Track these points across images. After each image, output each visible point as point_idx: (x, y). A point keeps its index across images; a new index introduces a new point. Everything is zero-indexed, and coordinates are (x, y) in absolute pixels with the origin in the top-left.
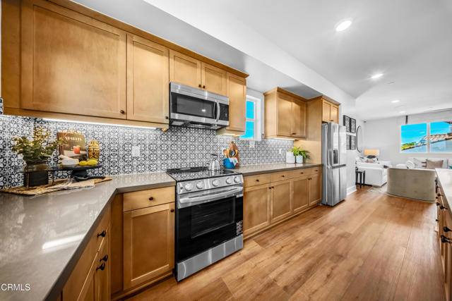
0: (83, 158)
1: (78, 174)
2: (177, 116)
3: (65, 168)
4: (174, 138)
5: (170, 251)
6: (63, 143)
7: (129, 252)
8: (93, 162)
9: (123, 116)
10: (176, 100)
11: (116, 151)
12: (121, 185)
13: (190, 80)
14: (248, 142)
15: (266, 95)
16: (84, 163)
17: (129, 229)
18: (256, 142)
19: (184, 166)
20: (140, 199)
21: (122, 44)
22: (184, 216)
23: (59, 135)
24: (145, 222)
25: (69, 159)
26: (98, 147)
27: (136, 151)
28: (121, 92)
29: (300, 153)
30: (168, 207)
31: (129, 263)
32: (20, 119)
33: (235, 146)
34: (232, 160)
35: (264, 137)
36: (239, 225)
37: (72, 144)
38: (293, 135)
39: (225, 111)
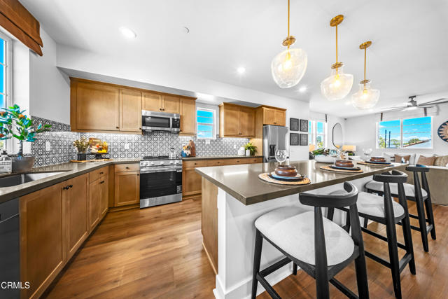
0: (101, 149)
1: (98, 156)
3: (92, 154)
4: (149, 139)
5: (138, 195)
6: (92, 142)
7: (117, 190)
8: (104, 151)
9: (118, 129)
10: (145, 120)
11: (116, 147)
12: (114, 161)
14: (204, 140)
15: (220, 107)
16: (100, 151)
17: (117, 180)
18: (212, 141)
19: (156, 155)
20: (122, 167)
21: (117, 94)
22: (144, 177)
23: (90, 139)
24: (125, 179)
25: (94, 150)
26: (107, 144)
27: (127, 146)
28: (116, 118)
29: (249, 148)
30: (136, 173)
31: (117, 196)
32: (76, 133)
33: (192, 143)
34: (185, 152)
35: (219, 136)
36: (179, 187)
37: (96, 143)
38: (240, 135)
39: (177, 124)
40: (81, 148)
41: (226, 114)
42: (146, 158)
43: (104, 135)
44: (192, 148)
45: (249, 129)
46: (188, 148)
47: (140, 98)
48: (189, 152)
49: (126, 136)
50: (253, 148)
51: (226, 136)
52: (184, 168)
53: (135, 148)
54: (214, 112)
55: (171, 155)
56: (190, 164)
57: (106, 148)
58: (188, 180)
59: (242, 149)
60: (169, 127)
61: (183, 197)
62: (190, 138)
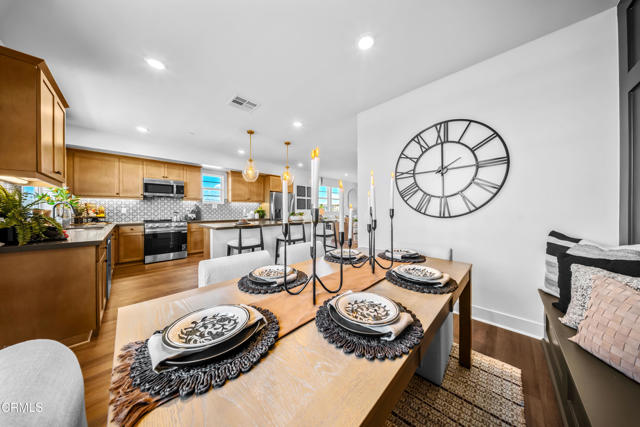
0: (97, 213)
1: (95, 220)
2: (147, 194)
3: (90, 217)
4: (149, 203)
5: (142, 252)
6: (87, 208)
7: (122, 248)
8: (102, 215)
9: (118, 195)
10: (147, 187)
11: (112, 211)
12: (118, 224)
13: (158, 175)
14: (211, 205)
15: (227, 174)
17: (122, 240)
18: (219, 205)
19: (156, 219)
20: (127, 229)
21: (117, 164)
23: (86, 204)
24: (129, 239)
25: (92, 214)
26: (103, 209)
27: (124, 211)
28: (116, 185)
29: (258, 212)
30: (140, 233)
31: (122, 253)
33: (197, 207)
34: (190, 215)
35: (227, 201)
36: (184, 246)
37: (91, 208)
38: (248, 200)
39: (181, 189)
40: (77, 212)
41: (233, 181)
42: (147, 221)
43: (98, 200)
44: (198, 212)
45: (258, 195)
46: (193, 212)
47: (141, 166)
48: (194, 216)
49: (123, 200)
50: (263, 212)
51: (233, 201)
52: (189, 229)
53: (133, 212)
54: (222, 178)
55: (175, 219)
56: (194, 226)
57: (103, 212)
58: (192, 239)
59: (252, 212)
60: (172, 192)
61: (189, 254)
62: (195, 202)
